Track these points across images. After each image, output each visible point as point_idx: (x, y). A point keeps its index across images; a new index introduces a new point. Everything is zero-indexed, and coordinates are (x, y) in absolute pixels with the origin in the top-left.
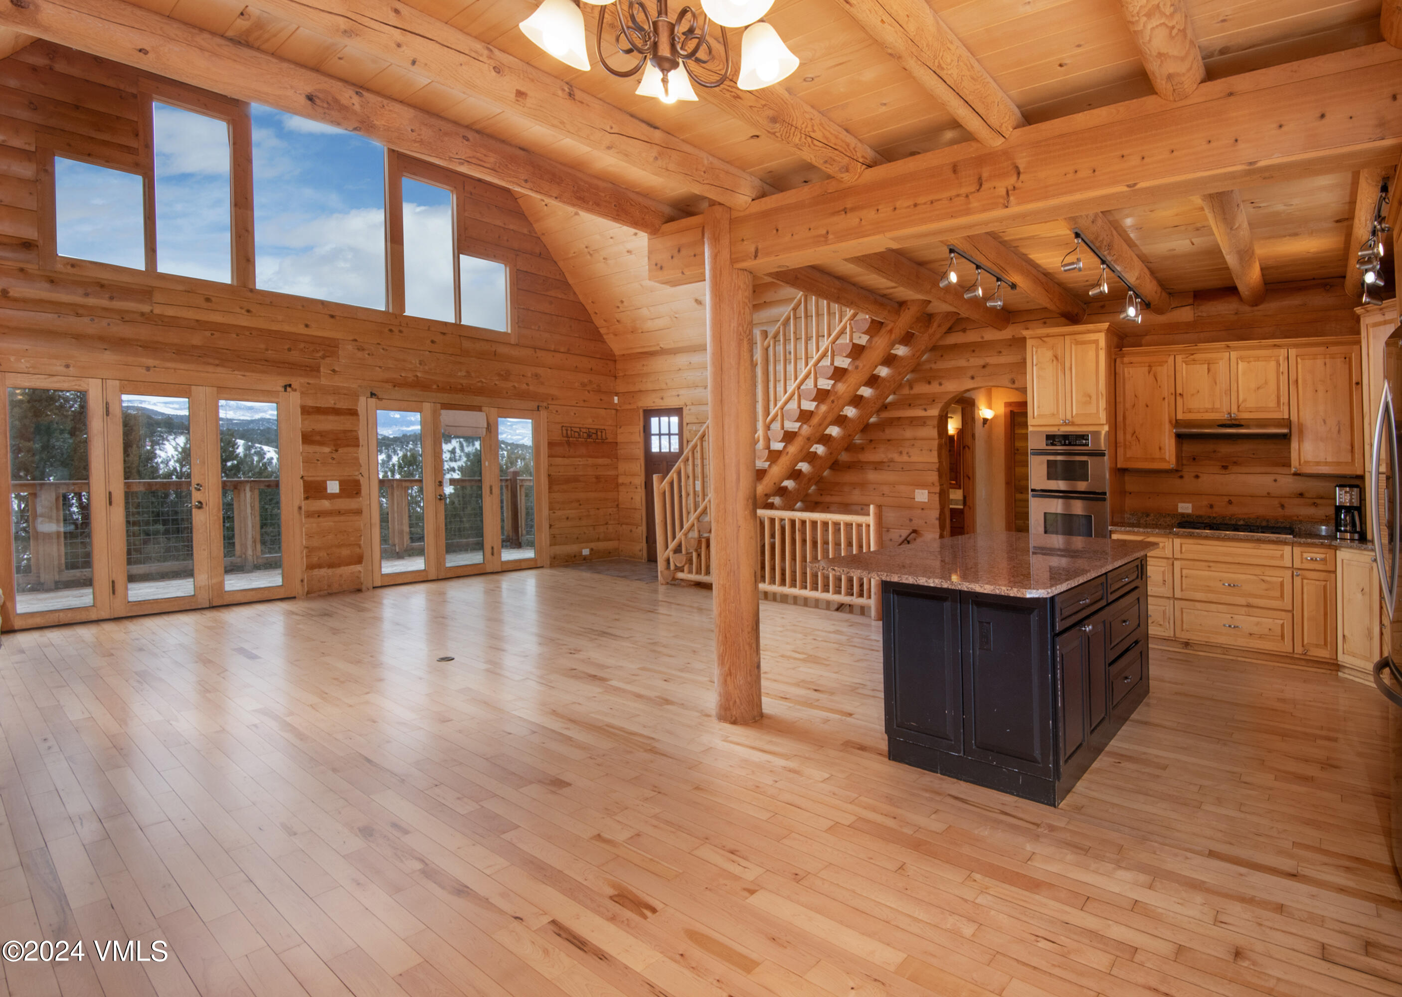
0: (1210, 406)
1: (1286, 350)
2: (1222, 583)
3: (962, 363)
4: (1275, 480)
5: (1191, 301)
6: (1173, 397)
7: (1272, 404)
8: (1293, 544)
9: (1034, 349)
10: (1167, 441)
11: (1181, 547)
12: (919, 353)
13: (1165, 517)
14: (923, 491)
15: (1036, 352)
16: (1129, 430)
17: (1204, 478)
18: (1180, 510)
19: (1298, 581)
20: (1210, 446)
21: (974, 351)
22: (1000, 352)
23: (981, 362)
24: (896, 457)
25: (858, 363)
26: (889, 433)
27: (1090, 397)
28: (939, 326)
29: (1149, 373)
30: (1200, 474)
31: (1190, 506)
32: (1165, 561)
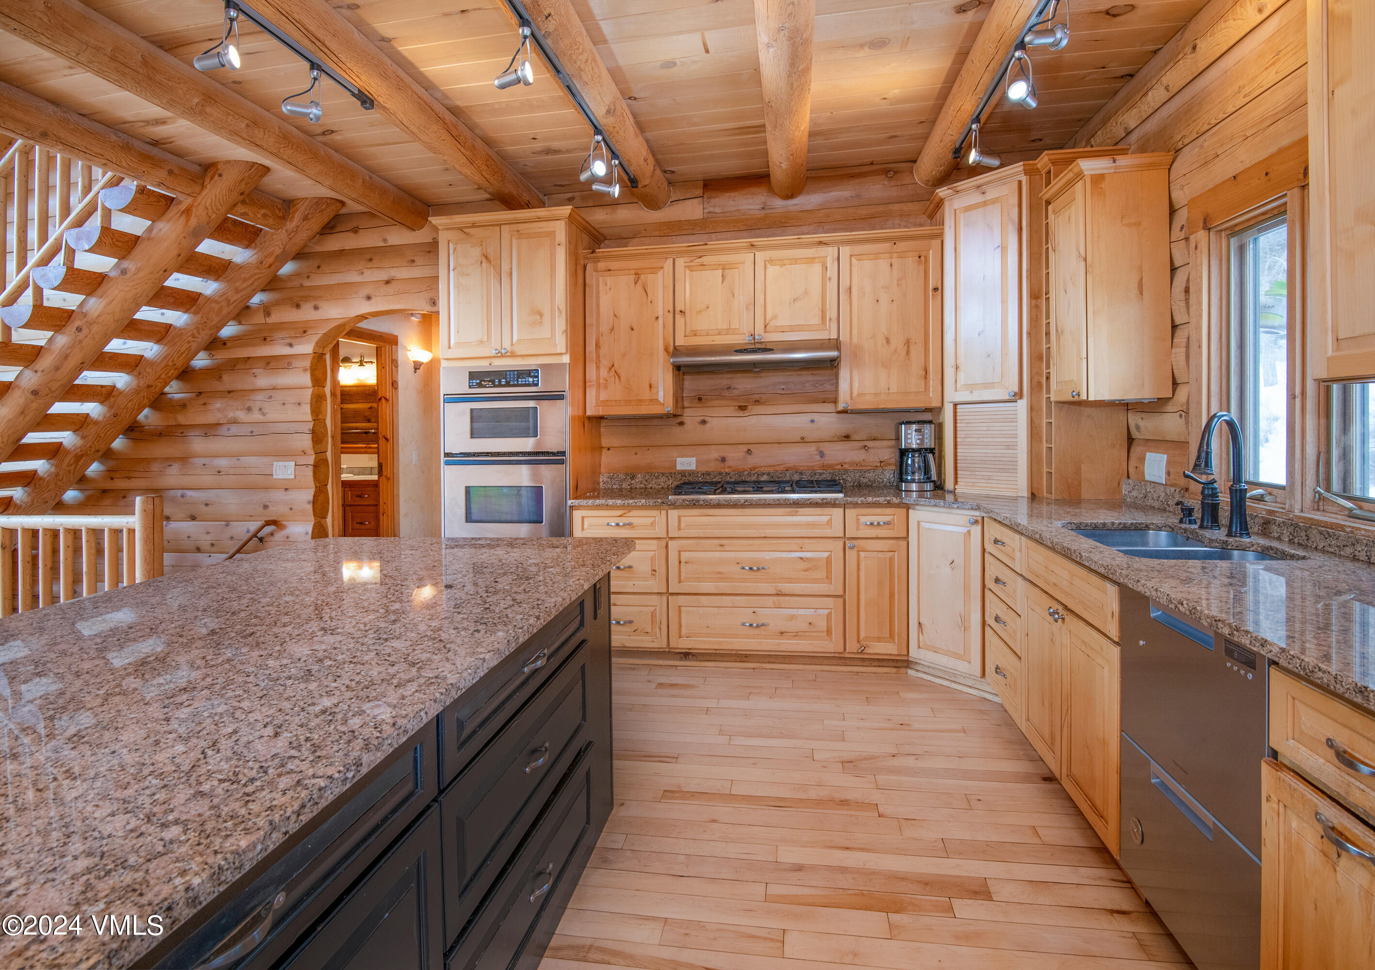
0: (725, 327)
1: (836, 248)
2: (740, 566)
3: (353, 277)
4: (812, 421)
5: (699, 192)
6: (671, 315)
7: (815, 320)
8: (844, 506)
9: (451, 246)
10: (661, 375)
11: (679, 521)
12: (271, 260)
13: (657, 478)
14: (286, 463)
15: (455, 250)
16: (605, 363)
17: (713, 423)
18: (679, 467)
19: (851, 555)
20: (722, 381)
21: (371, 260)
22: (413, 261)
23: (383, 275)
24: (241, 415)
25: (126, 264)
26: (229, 381)
27: (541, 315)
28: (305, 218)
29: (636, 283)
30: (707, 419)
31: (693, 460)
32: (655, 542)
